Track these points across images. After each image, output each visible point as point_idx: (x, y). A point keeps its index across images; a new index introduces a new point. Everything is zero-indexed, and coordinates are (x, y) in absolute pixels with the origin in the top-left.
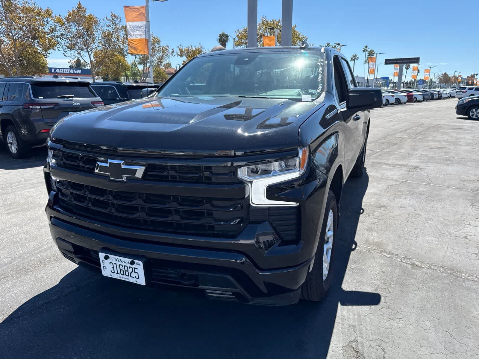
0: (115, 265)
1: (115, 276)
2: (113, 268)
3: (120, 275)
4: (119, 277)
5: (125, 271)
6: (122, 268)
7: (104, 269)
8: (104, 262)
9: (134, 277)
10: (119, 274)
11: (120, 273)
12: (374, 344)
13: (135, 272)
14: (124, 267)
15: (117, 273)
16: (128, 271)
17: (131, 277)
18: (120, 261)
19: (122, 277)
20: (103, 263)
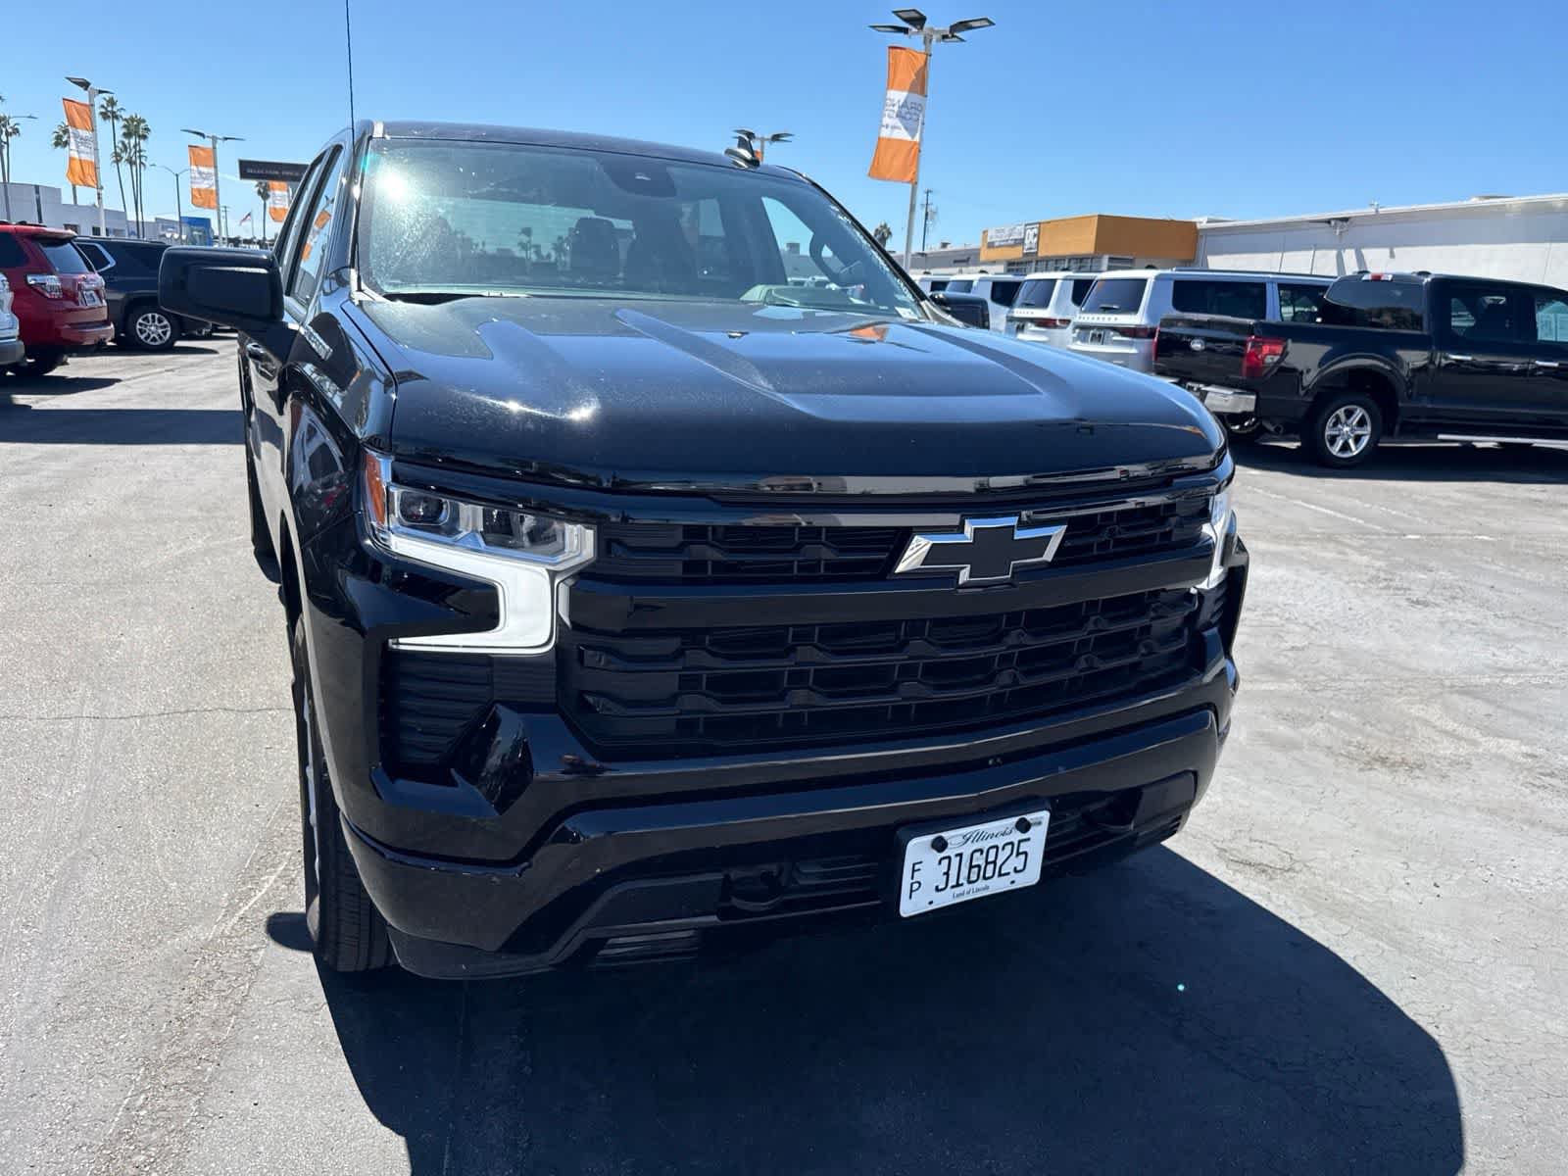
0: (955, 861)
1: (947, 899)
2: (947, 874)
3: (967, 887)
4: (958, 896)
5: (987, 863)
6: (979, 860)
7: (911, 891)
8: (917, 867)
9: (1008, 874)
10: (962, 885)
11: (965, 882)
12: (1246, 842)
13: (1018, 854)
14: (984, 854)
15: (958, 885)
16: (994, 862)
17: (1000, 875)
18: (981, 837)
19: (968, 893)
20: (914, 871)
